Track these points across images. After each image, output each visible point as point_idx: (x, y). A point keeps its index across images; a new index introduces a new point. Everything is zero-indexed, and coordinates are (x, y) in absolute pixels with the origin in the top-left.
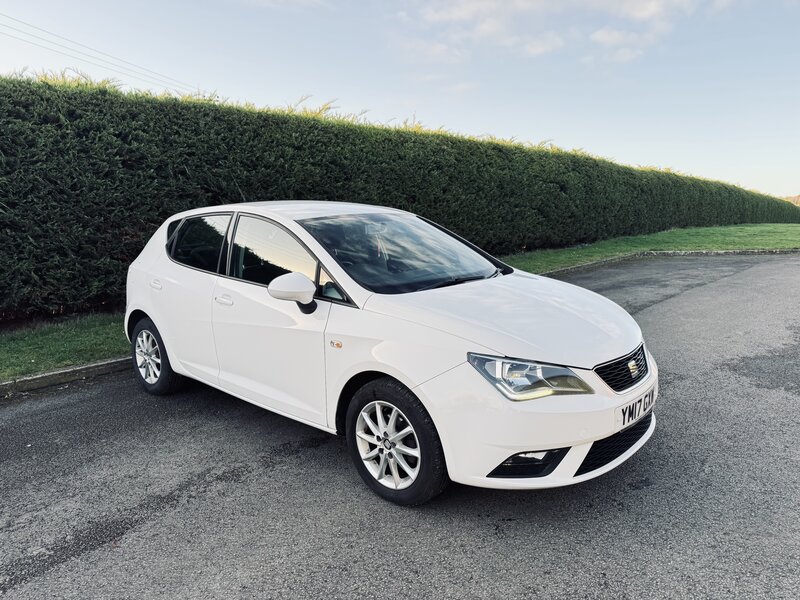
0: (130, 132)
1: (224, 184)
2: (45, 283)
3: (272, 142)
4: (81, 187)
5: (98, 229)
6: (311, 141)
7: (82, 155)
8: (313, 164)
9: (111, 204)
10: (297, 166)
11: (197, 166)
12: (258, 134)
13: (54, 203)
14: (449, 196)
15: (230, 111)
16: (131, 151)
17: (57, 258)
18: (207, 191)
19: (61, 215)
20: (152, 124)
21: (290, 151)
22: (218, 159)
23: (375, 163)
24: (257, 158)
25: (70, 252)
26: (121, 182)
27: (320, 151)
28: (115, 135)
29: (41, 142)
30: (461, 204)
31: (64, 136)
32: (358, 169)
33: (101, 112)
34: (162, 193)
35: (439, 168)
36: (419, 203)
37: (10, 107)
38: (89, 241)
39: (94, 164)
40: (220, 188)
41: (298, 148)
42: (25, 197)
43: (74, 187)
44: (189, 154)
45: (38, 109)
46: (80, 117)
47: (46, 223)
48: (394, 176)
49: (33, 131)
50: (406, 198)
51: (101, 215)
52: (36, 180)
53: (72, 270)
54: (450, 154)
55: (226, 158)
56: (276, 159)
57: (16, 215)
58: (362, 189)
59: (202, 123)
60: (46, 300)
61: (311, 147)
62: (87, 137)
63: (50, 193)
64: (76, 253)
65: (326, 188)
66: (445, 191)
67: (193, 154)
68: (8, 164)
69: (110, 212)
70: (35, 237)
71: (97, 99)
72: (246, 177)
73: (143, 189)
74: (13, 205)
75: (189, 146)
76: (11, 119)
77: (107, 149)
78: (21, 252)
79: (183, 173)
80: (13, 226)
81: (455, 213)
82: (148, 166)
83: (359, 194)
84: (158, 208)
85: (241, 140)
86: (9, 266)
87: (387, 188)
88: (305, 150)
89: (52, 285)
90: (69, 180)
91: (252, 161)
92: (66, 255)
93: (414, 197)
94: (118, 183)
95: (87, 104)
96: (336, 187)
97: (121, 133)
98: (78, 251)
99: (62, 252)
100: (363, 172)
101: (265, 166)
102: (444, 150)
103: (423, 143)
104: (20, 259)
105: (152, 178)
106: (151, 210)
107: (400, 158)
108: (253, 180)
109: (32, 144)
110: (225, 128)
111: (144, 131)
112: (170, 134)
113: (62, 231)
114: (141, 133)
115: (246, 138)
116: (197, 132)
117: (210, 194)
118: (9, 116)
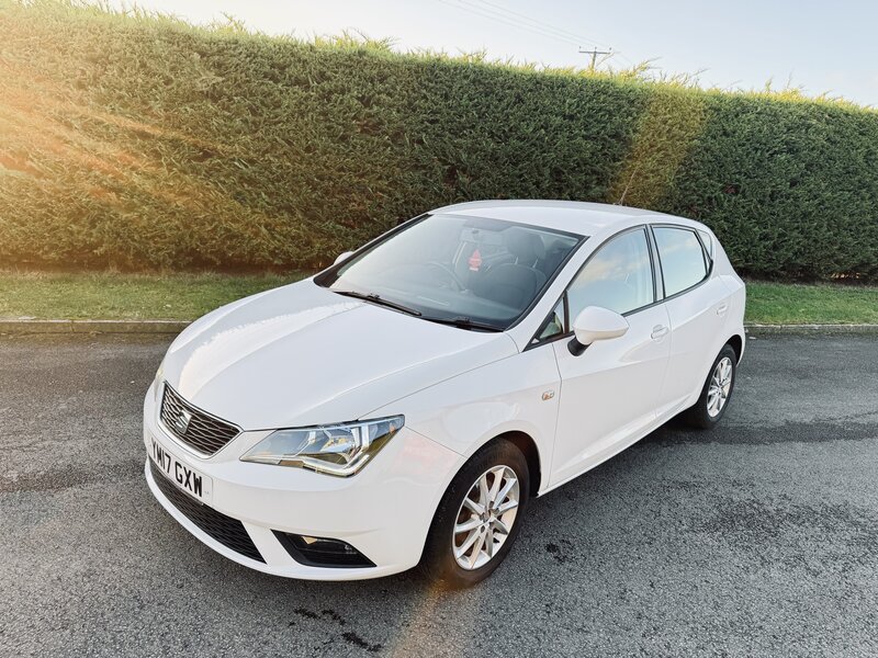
0: (373, 95)
1: (464, 157)
2: (274, 238)
3: (536, 110)
4: (315, 149)
5: (327, 193)
6: (589, 109)
7: (322, 118)
8: (585, 137)
9: (342, 169)
10: (562, 139)
11: (438, 135)
12: (521, 100)
13: (289, 164)
14: (800, 191)
15: (497, 72)
16: (370, 116)
17: (286, 215)
18: (445, 163)
19: (294, 176)
20: (398, 88)
21: (558, 120)
22: (464, 128)
23: (682, 139)
24: (510, 130)
25: (297, 212)
26: (354, 147)
27: (599, 122)
28: (358, 98)
29: (286, 103)
30: (822, 203)
31: (306, 99)
32: (651, 146)
33: (351, 73)
34: (395, 162)
35: (790, 151)
36: (744, 197)
37: (267, 69)
38: (317, 203)
39: (329, 128)
40: (459, 161)
41: (571, 118)
42: (263, 156)
43: (308, 150)
44: (432, 122)
45: (291, 71)
46: (329, 79)
47: (279, 181)
48: (708, 156)
49: (281, 92)
50: (722, 189)
51: (330, 179)
52: (276, 140)
53: (298, 229)
54: (818, 132)
55: (473, 127)
56: (535, 131)
57: (255, 172)
58: (652, 172)
59: (456, 87)
60: (273, 253)
61: (589, 116)
62: (329, 100)
63: (285, 153)
64: (305, 213)
65: (598, 167)
66: (793, 184)
67: (437, 121)
68: (254, 123)
69: (341, 177)
70: (270, 194)
71: (352, 60)
72: (493, 149)
73: (375, 156)
74: (252, 162)
75: (434, 113)
76: (266, 81)
77: (345, 113)
78: (257, 207)
79: (420, 142)
80: (251, 181)
81: (805, 215)
82: (384, 133)
83: (647, 178)
84: (388, 177)
85: (496, 107)
86: (244, 218)
87: (692, 172)
88: (579, 119)
89: (279, 241)
90: (304, 142)
91: (504, 131)
92: (293, 214)
93: (737, 188)
94: (351, 148)
95: (338, 65)
96: (611, 167)
97: (363, 97)
98: (305, 212)
99: (290, 210)
100: (659, 150)
101: (518, 138)
102: (809, 127)
103: (775, 115)
104: (254, 213)
105: (387, 145)
106: (380, 178)
107: (725, 134)
108: (500, 153)
109: (277, 105)
110: (481, 93)
111: (389, 94)
112: (417, 98)
113: (292, 190)
114: (384, 96)
115: (504, 104)
116: (446, 97)
117: (447, 167)
118: (265, 77)
